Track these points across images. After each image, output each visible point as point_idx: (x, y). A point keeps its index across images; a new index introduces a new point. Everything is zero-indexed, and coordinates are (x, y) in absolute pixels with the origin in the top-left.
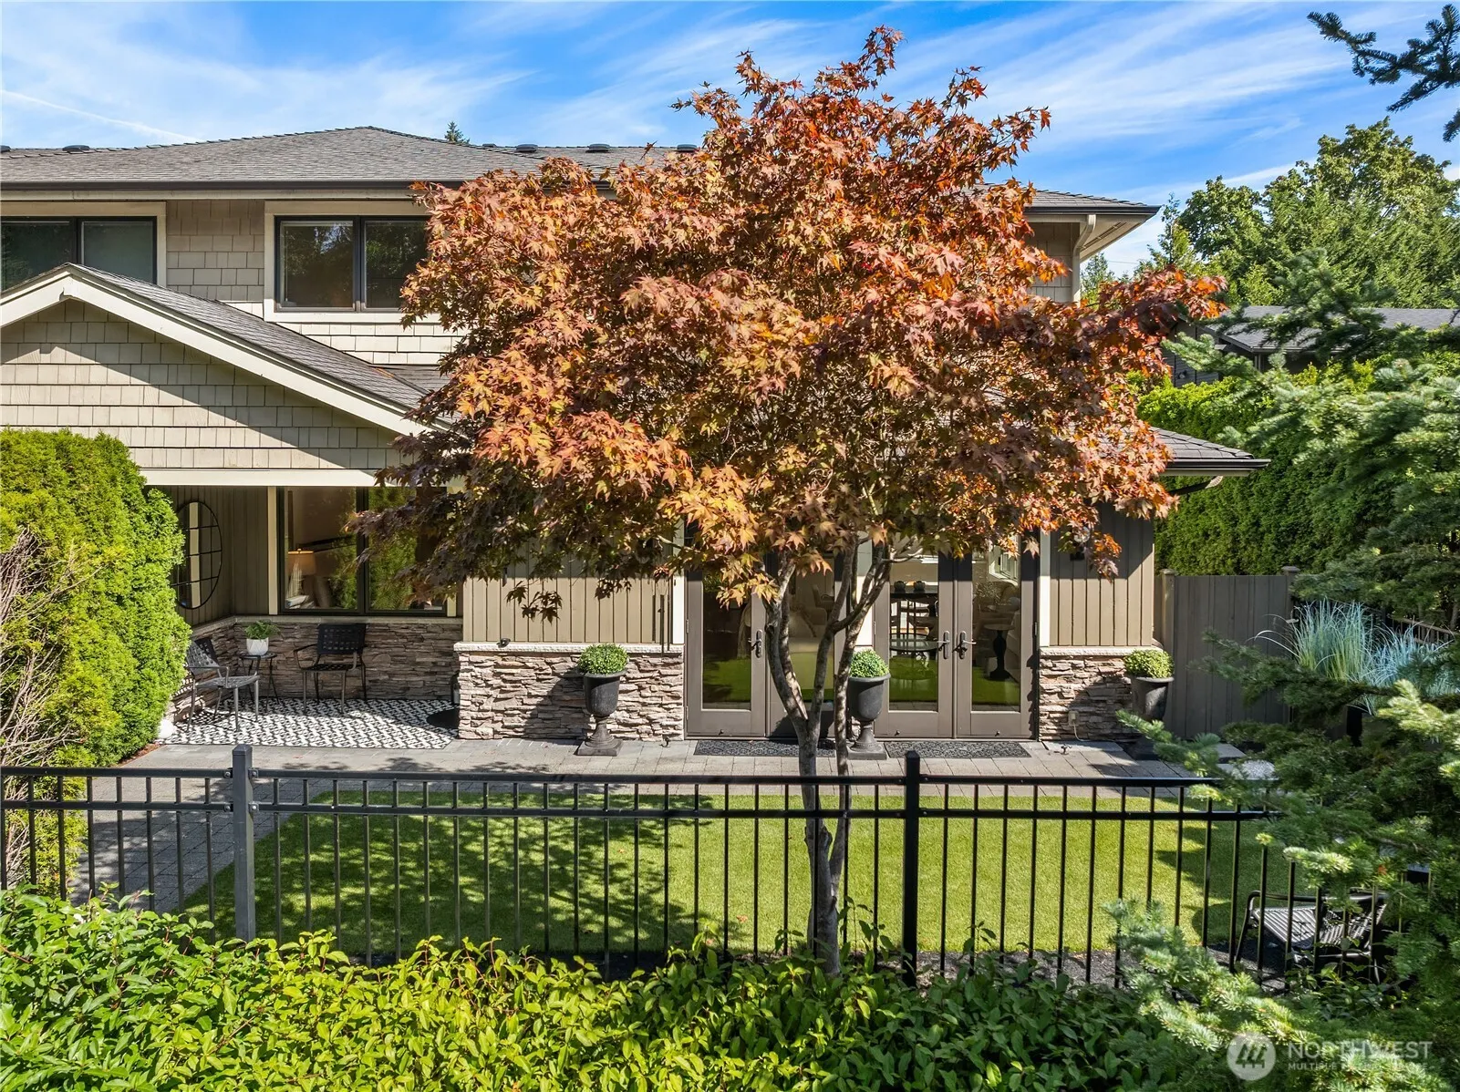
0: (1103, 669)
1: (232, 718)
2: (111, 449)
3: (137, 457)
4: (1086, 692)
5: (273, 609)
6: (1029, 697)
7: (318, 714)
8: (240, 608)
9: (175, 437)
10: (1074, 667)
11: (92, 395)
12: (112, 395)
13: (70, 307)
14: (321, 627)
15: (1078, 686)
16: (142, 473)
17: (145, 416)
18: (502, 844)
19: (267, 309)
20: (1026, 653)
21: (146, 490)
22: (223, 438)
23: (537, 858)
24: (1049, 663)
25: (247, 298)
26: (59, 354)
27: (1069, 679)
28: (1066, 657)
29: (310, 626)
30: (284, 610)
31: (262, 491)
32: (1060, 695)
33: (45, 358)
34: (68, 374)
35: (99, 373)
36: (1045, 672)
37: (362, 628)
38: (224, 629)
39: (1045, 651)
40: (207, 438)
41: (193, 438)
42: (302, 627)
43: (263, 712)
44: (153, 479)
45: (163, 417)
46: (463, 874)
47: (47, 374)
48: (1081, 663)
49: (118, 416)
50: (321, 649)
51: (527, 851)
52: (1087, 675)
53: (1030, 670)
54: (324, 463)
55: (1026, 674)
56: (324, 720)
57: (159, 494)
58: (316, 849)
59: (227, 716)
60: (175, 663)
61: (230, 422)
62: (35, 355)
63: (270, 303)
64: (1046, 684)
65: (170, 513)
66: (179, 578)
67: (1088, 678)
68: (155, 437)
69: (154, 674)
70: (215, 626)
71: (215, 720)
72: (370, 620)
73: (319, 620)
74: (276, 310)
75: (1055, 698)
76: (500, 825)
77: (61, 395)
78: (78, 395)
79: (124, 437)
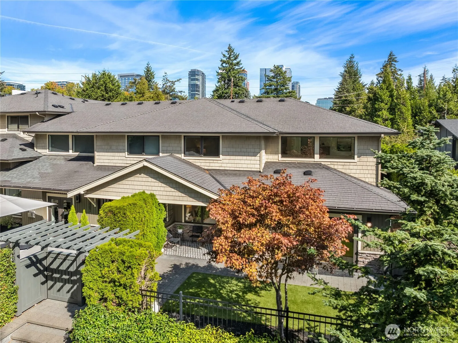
0: (375, 257)
1: (175, 246)
2: (152, 196)
3: (157, 197)
4: (370, 262)
5: (183, 221)
6: (355, 262)
7: (192, 247)
8: (176, 220)
9: (164, 193)
10: (367, 256)
11: (149, 184)
12: (153, 184)
13: (145, 167)
14: (193, 226)
15: (368, 260)
16: (158, 200)
17: (159, 189)
18: (227, 291)
19: (182, 156)
20: (355, 251)
21: (159, 204)
22: (174, 194)
23: (234, 296)
24: (361, 255)
25: (178, 153)
26: (142, 175)
27: (365, 259)
28: (365, 254)
29: (191, 226)
30: (186, 222)
31: (181, 205)
32: (363, 262)
33: (140, 176)
34: (144, 179)
35: (150, 179)
36: (359, 256)
37: (202, 227)
38: (173, 226)
39: (359, 252)
40: (171, 194)
41: (168, 193)
42: (189, 226)
43: (181, 245)
44: (161, 201)
45: (162, 189)
46: (219, 299)
47: (140, 179)
48: (369, 255)
49: (154, 188)
50: (193, 231)
51: (232, 294)
52: (370, 258)
53: (356, 256)
54: (194, 200)
55: (355, 256)
56: (194, 249)
57: (162, 205)
58: (192, 288)
59: (174, 246)
60: (164, 238)
61: (176, 191)
62: (138, 175)
63: (183, 155)
64: (359, 259)
65: (164, 209)
66: (165, 220)
67: (370, 259)
68: (161, 193)
69: (160, 241)
70: (172, 226)
71: (171, 247)
72: (203, 225)
73: (193, 224)
74: (184, 156)
75: (362, 263)
76: (227, 286)
77: (143, 183)
78: (146, 184)
79: (155, 193)
